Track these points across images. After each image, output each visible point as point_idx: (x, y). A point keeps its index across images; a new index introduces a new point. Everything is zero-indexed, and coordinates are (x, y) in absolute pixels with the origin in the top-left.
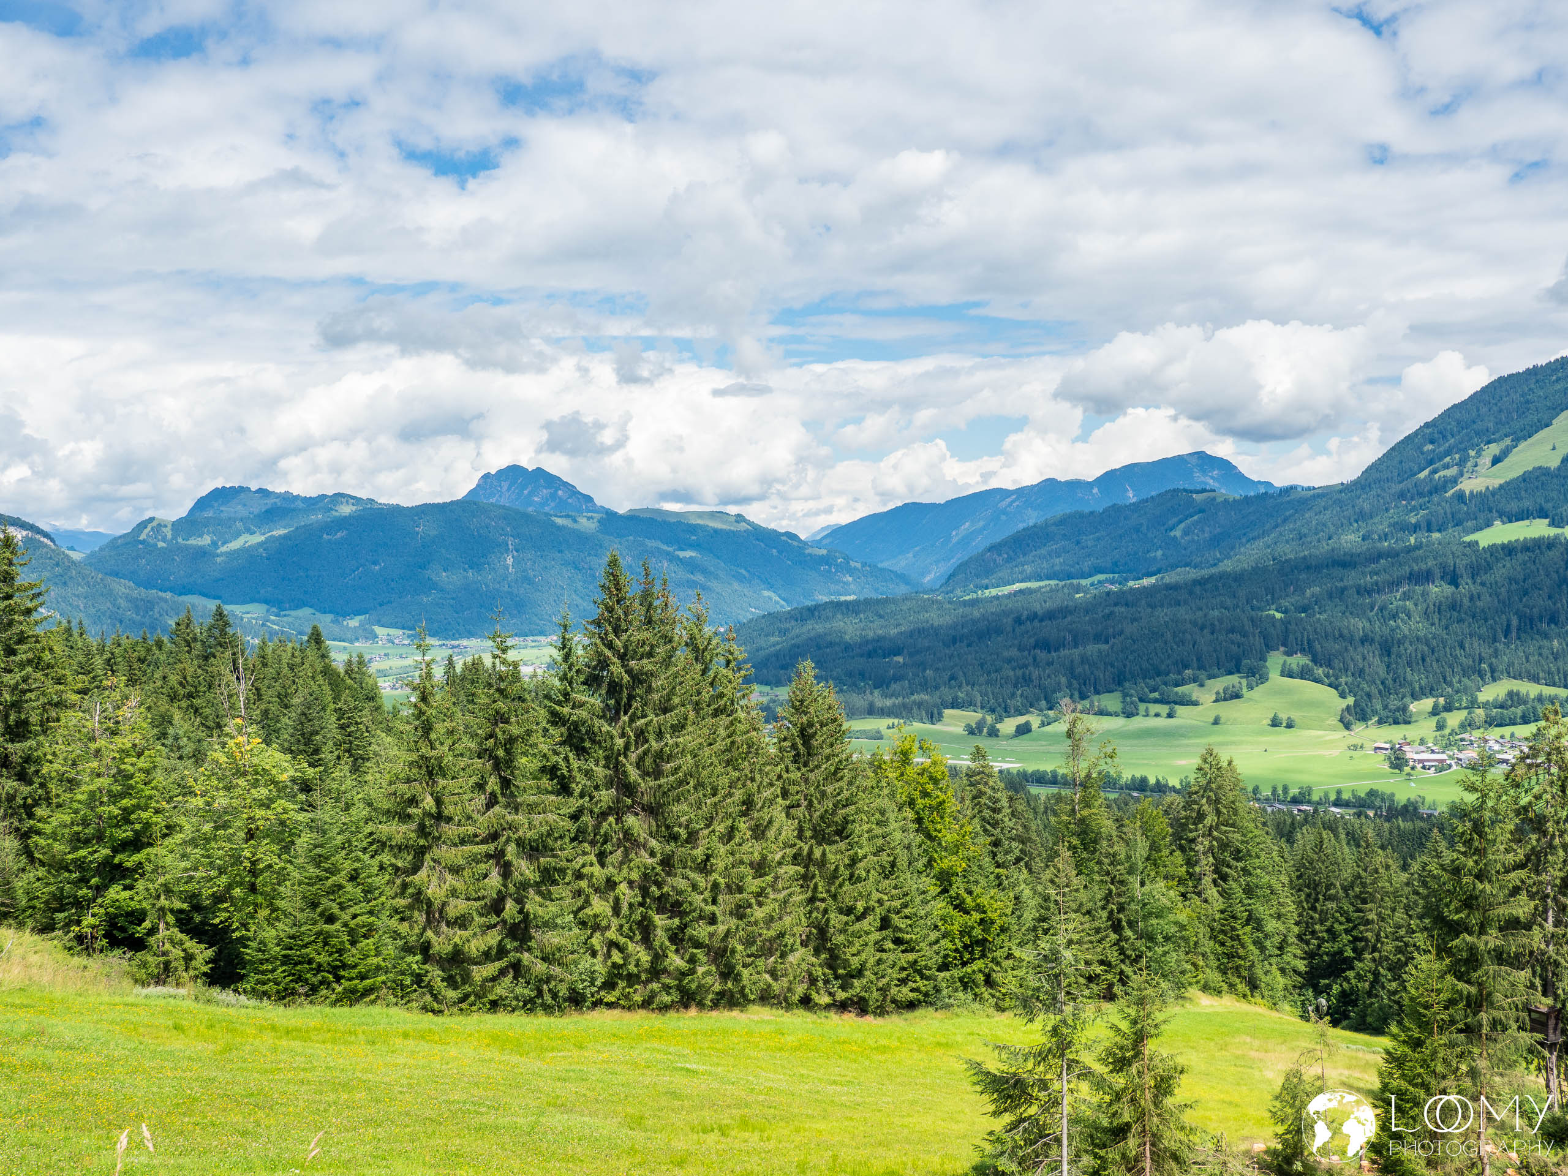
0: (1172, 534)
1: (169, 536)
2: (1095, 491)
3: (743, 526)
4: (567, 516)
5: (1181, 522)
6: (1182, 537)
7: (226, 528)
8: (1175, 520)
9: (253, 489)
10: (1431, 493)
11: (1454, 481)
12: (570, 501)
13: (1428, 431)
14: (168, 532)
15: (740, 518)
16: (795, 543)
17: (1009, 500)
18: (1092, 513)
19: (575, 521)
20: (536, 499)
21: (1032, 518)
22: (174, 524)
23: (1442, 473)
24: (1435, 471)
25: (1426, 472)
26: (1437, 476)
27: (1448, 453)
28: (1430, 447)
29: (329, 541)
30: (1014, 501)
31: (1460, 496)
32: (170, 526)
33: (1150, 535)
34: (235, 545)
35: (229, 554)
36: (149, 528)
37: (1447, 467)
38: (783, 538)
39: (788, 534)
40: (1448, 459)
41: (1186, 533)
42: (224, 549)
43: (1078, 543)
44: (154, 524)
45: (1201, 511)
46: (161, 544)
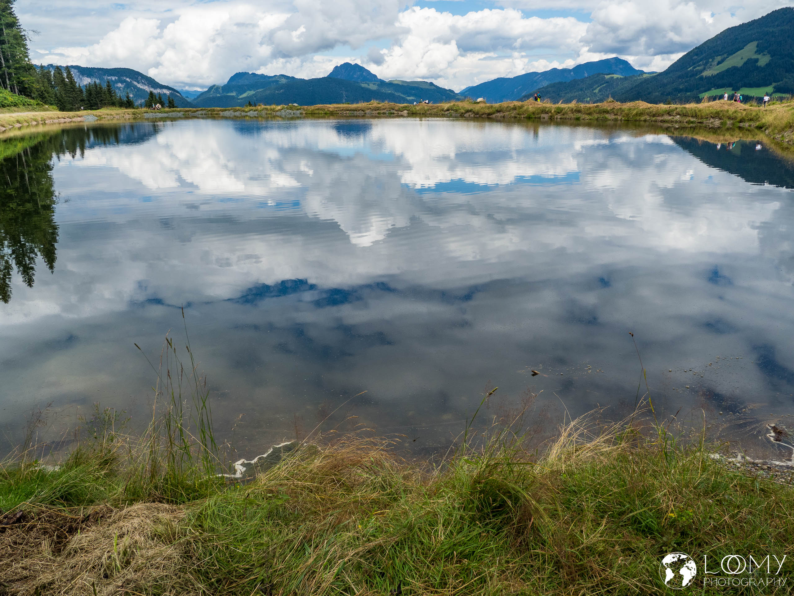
0: (595, 91)
1: (221, 92)
2: (572, 73)
3: (433, 87)
4: (366, 83)
5: (599, 86)
6: (598, 93)
7: (241, 90)
8: (597, 86)
9: (250, 73)
10: (691, 76)
11: (701, 71)
12: (368, 77)
13: (697, 50)
14: (220, 90)
15: (431, 84)
16: (452, 94)
17: (538, 77)
18: (565, 83)
19: (369, 85)
20: (355, 76)
21: (545, 84)
22: (222, 87)
23: (697, 68)
24: (694, 68)
25: (691, 68)
26: (695, 69)
27: (701, 61)
28: (696, 57)
29: (278, 93)
30: (540, 77)
31: (701, 78)
32: (221, 88)
33: (586, 92)
34: (245, 95)
35: (242, 99)
36: (214, 89)
37: (699, 66)
38: (448, 92)
39: (450, 90)
40: (701, 63)
41: (600, 91)
42: (241, 97)
43: (558, 95)
44: (215, 87)
45: (607, 82)
46: (218, 95)
